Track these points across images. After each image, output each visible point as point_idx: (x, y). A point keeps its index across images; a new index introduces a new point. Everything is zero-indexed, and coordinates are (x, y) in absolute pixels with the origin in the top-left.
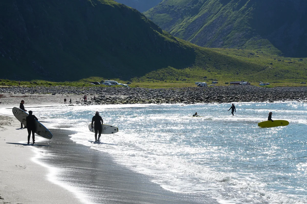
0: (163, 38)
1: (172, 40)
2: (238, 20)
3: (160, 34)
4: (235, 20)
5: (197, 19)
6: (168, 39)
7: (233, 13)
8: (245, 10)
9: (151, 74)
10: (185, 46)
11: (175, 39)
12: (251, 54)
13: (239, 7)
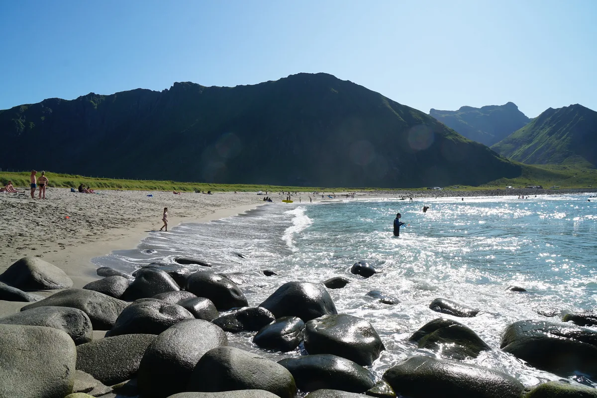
0: (500, 160)
1: (506, 161)
2: (560, 146)
3: (498, 158)
4: (557, 146)
5: (531, 146)
6: (503, 160)
7: (556, 141)
8: (565, 139)
9: (491, 182)
10: (515, 165)
11: (508, 161)
12: (564, 168)
13: (560, 138)
